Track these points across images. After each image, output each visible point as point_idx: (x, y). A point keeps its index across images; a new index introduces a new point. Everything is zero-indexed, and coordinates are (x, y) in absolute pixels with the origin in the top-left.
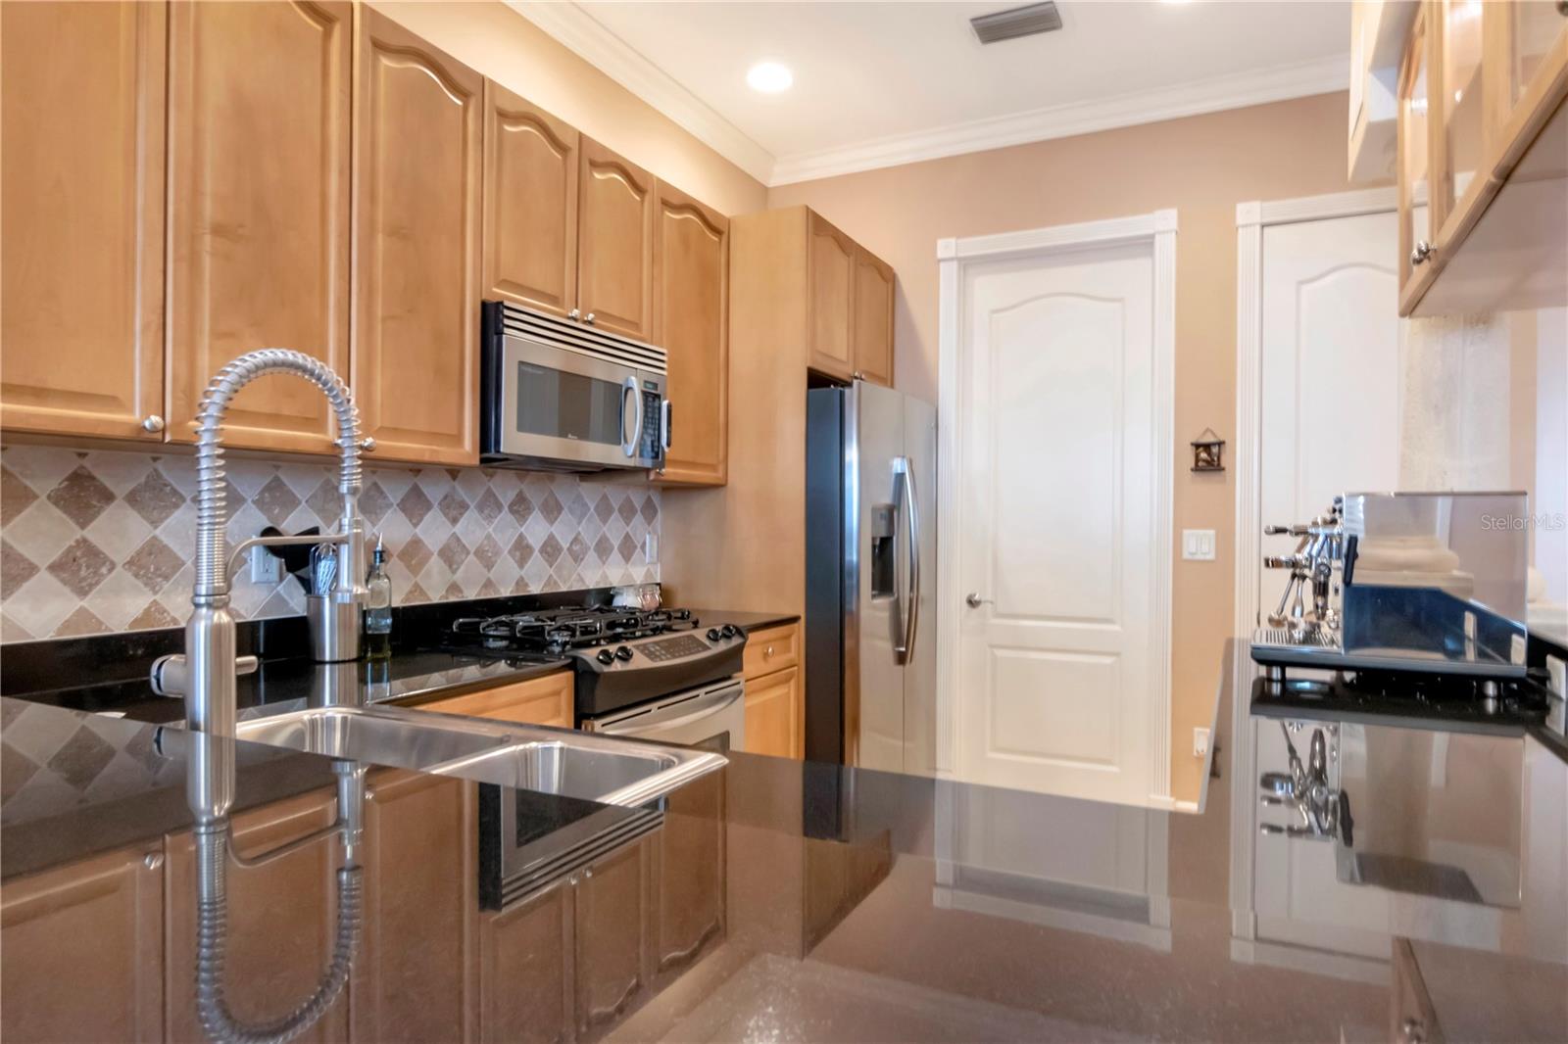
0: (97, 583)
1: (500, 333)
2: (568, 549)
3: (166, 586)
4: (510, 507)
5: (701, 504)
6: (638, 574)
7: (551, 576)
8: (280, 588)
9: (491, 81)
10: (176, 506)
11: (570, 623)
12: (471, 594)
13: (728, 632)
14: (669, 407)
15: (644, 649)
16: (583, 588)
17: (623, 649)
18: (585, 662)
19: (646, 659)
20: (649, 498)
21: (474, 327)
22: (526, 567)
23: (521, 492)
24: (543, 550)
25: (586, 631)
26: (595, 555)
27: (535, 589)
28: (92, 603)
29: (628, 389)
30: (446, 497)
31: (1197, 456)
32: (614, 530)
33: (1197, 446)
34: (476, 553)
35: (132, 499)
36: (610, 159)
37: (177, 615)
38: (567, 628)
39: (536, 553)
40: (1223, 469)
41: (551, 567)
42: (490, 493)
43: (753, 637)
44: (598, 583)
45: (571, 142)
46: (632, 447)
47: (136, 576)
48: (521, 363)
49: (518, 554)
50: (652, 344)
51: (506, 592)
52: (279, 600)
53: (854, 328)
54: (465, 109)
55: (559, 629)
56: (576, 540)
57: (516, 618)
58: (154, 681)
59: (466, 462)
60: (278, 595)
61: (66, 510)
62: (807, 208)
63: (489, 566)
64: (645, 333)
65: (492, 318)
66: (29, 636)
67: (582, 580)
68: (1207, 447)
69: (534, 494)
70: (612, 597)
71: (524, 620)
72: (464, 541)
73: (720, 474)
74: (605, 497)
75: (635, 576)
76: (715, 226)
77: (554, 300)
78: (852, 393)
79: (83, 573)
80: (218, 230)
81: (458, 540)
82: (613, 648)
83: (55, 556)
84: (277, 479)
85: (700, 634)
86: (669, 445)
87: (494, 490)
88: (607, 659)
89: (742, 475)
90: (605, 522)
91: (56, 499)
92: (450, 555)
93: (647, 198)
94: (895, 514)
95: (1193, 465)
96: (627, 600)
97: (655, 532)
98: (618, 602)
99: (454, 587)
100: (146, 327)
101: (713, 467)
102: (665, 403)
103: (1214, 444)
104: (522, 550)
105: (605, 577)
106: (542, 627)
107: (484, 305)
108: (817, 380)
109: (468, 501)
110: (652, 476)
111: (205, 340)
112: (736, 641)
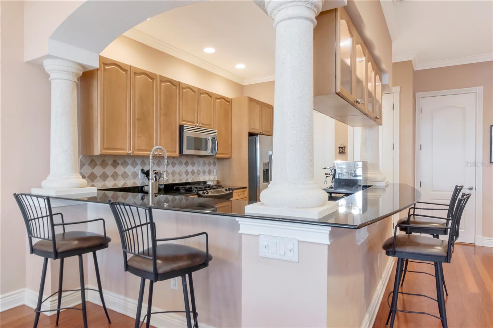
0: (117, 179)
1: (183, 131)
2: (197, 172)
3: (127, 179)
4: (185, 164)
5: (226, 162)
6: (212, 178)
7: (193, 178)
8: (144, 180)
9: (181, 82)
10: (128, 165)
11: (197, 187)
12: (177, 182)
13: (229, 190)
14: (217, 142)
15: (211, 192)
16: (200, 181)
17: (207, 192)
18: (199, 194)
19: (211, 194)
20: (214, 161)
21: (178, 130)
22: (188, 176)
23: (187, 161)
24: (191, 173)
25: (200, 188)
26: (202, 174)
27: (190, 181)
28: (116, 182)
29: (208, 139)
30: (172, 162)
31: (340, 150)
32: (207, 168)
33: (340, 147)
34: (178, 173)
35: (122, 164)
36: (204, 92)
37: (128, 184)
38: (196, 188)
39: (190, 173)
40: (345, 153)
41: (193, 176)
42: (180, 161)
43: (235, 191)
44: (203, 180)
45: (196, 90)
46: (209, 151)
47: (122, 177)
48: (187, 136)
49: (186, 174)
50: (214, 129)
51: (184, 181)
52: (144, 182)
53: (261, 121)
54: (176, 89)
55: (195, 188)
56: (198, 170)
57: (186, 186)
58: (144, 190)
59: (177, 156)
60: (143, 181)
61: (113, 166)
62: (248, 97)
63: (181, 176)
64: (212, 126)
65: (181, 128)
66: (108, 187)
67: (199, 179)
68: (342, 148)
69: (189, 161)
70: (206, 183)
71: (188, 186)
72: (176, 171)
73: (230, 155)
74: (204, 161)
75: (211, 178)
76: (228, 101)
77: (193, 122)
78: (258, 138)
79: (115, 177)
80: (138, 119)
81: (175, 171)
82: (205, 191)
83: (111, 174)
84: (143, 160)
85: (223, 190)
86: (217, 150)
87: (182, 161)
88: (204, 193)
89: (234, 156)
90: (204, 166)
91: (112, 165)
92: (173, 174)
93: (212, 98)
94: (269, 164)
95: (339, 152)
96: (209, 183)
97: (216, 168)
98: (207, 184)
99: (174, 180)
100: (128, 137)
101: (228, 154)
102: (216, 142)
103: (343, 147)
104: (187, 173)
105: (204, 178)
106: (192, 188)
107: (180, 126)
108: (251, 135)
109: (176, 163)
110: (214, 157)
111: (136, 138)
112: (231, 191)
